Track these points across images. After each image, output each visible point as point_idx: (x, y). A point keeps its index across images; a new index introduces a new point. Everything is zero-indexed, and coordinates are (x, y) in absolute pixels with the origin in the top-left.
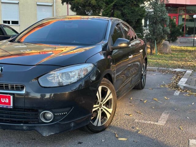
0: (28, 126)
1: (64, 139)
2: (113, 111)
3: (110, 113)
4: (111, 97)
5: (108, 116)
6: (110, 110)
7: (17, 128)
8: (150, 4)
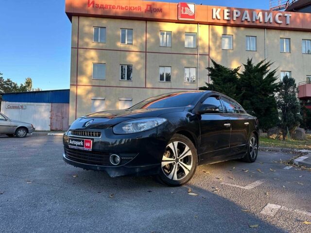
0: (100, 167)
1: (139, 187)
2: (192, 169)
3: (189, 170)
4: (190, 153)
5: (187, 172)
6: (190, 167)
7: (93, 168)
8: (280, 95)
